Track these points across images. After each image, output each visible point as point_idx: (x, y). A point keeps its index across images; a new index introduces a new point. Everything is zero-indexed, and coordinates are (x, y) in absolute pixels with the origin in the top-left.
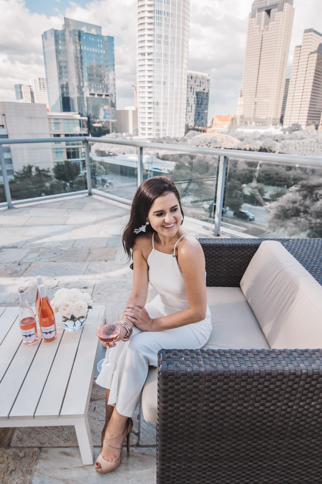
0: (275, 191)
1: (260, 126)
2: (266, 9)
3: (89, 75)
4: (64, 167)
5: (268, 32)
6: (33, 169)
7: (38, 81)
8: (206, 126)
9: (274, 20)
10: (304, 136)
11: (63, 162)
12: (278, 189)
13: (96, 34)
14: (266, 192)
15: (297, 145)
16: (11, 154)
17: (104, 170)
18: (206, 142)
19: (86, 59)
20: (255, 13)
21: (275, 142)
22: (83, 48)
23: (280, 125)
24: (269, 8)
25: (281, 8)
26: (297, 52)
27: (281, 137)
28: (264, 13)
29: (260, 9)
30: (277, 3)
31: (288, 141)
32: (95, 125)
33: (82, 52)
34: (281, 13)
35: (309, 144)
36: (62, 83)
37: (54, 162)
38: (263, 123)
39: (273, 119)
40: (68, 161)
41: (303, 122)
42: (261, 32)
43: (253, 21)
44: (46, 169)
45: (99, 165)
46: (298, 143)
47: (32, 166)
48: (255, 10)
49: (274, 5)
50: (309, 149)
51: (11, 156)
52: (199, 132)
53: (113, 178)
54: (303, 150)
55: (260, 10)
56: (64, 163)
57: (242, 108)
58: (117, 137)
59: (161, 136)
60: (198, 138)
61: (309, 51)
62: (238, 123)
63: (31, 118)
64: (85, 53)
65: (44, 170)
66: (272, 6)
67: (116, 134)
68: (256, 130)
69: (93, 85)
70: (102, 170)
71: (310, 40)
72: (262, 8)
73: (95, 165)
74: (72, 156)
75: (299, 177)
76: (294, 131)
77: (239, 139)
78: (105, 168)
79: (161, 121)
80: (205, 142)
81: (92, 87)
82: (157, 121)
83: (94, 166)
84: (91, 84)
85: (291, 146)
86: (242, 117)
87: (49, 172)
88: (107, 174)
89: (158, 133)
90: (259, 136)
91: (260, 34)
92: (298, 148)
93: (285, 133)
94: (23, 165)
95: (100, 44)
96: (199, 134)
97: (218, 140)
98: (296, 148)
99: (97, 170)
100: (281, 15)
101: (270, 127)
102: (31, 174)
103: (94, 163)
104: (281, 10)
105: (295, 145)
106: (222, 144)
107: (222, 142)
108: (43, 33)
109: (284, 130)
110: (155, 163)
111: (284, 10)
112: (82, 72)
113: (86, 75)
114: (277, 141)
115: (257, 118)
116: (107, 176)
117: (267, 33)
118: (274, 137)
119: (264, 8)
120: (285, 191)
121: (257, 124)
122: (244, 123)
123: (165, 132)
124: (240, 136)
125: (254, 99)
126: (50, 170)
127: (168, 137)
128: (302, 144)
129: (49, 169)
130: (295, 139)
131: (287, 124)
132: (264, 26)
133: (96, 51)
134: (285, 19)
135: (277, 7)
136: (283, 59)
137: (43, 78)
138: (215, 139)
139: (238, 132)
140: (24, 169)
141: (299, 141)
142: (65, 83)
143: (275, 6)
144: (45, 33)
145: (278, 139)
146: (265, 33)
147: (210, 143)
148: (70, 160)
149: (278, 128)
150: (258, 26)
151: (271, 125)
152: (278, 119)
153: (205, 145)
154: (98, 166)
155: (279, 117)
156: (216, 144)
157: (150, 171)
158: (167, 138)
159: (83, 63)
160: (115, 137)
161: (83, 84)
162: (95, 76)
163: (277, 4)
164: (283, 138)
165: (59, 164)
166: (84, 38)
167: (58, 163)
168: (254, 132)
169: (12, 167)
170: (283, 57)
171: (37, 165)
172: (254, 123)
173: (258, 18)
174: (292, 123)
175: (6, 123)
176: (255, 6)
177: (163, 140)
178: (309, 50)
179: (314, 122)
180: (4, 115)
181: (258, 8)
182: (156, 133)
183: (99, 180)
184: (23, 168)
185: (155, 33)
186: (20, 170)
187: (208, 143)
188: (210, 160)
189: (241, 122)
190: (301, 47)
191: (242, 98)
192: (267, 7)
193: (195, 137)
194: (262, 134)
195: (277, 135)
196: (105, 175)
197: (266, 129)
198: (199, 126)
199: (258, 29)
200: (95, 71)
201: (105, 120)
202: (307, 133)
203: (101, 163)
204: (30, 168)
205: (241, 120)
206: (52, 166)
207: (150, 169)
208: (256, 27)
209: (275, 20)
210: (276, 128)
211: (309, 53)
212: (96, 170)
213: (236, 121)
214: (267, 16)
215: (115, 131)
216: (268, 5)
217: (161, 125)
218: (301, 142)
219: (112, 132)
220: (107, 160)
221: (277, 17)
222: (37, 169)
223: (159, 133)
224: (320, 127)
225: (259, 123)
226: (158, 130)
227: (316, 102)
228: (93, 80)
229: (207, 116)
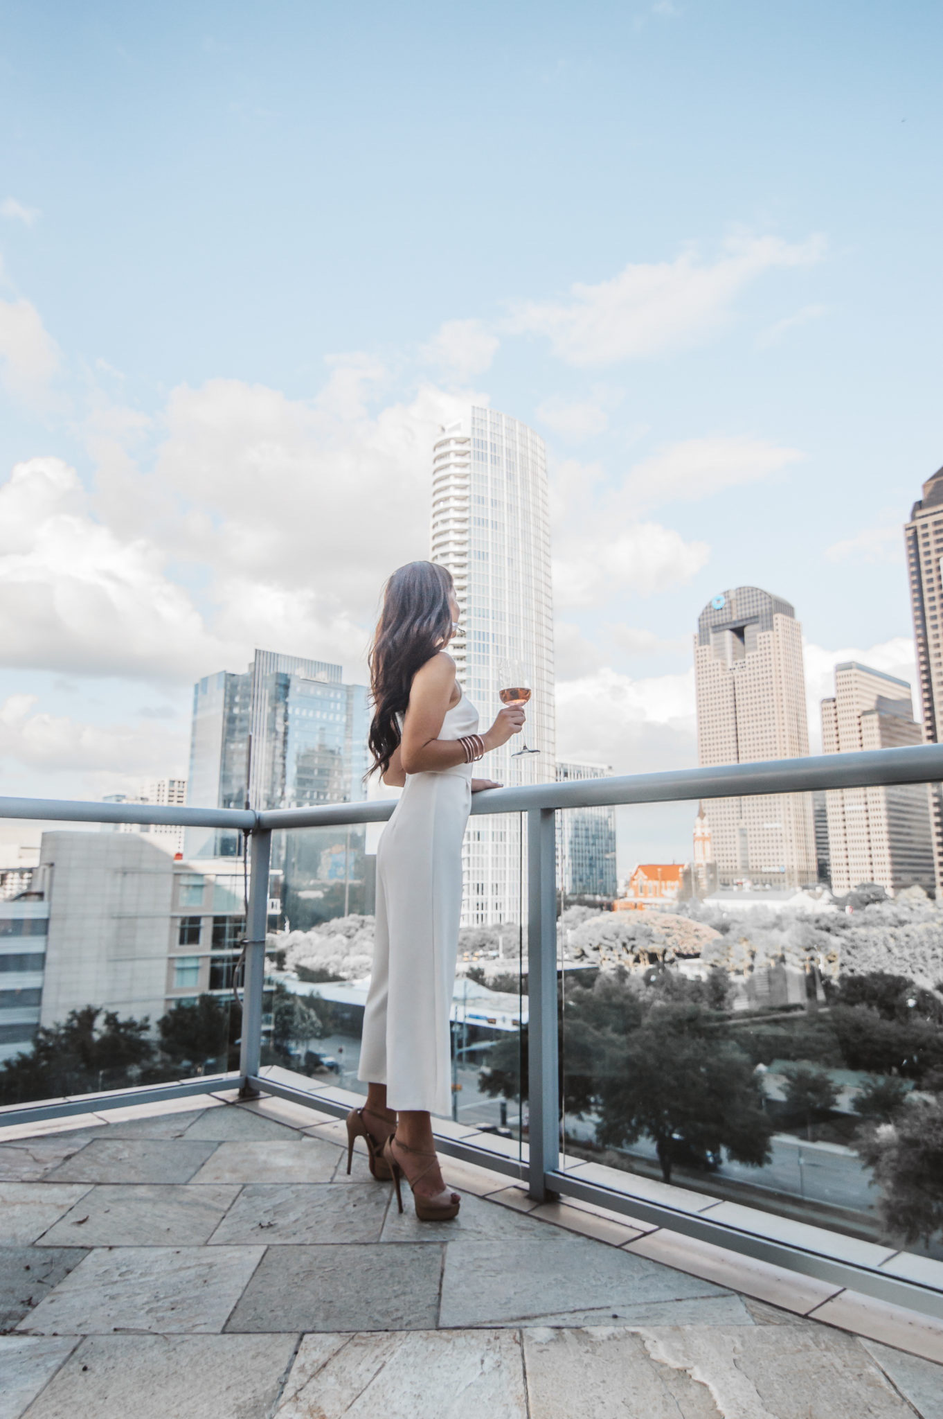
0: (869, 1086)
1: (766, 890)
2: (733, 626)
3: (300, 770)
4: (197, 1014)
5: (747, 672)
6: (99, 1023)
7: (167, 788)
8: (615, 895)
9: (755, 648)
10: (903, 917)
11: (195, 999)
12: (875, 1081)
13: (326, 681)
14: (839, 1091)
15: (891, 942)
16: (44, 975)
17: (319, 1024)
18: (621, 936)
19: (297, 735)
20: (708, 635)
21: (825, 935)
22: (294, 710)
23: (824, 889)
24: (741, 624)
25: (769, 624)
26: (826, 712)
27: (836, 919)
28: (728, 635)
29: (719, 626)
30: (756, 614)
31: (862, 931)
32: (303, 895)
33: (290, 719)
34: (770, 633)
35: (925, 938)
36: (228, 792)
37: (168, 1000)
38: (774, 884)
39: (801, 872)
40: (211, 997)
41: (884, 878)
42: (728, 671)
43: (705, 650)
44: (138, 1018)
45: (304, 1008)
46: (892, 936)
47: (98, 1012)
48: (708, 629)
49: (751, 618)
50: (929, 953)
51: (43, 983)
52: (598, 910)
53: (344, 1047)
54: (912, 955)
55: (717, 628)
56: (197, 1003)
57: (708, 846)
58: (362, 926)
59: (490, 922)
60: (597, 926)
61: (858, 710)
62: (704, 884)
63: (125, 874)
64: (297, 722)
65: (130, 1025)
66: (747, 619)
67: (362, 917)
68: (757, 903)
69: (308, 795)
70: (313, 1024)
71: (854, 685)
72: (723, 625)
73: (291, 1007)
74: (224, 981)
75: (929, 1040)
76: (867, 904)
77: (715, 927)
78: (321, 1016)
79: (488, 882)
80: (617, 935)
81: (306, 799)
82: (476, 882)
83: (289, 1011)
84: (304, 792)
85: (876, 944)
86: (712, 868)
87: (147, 1028)
88: (324, 1035)
89: (480, 912)
90: (771, 919)
91: (728, 676)
92: (895, 950)
93: (843, 910)
94: (71, 1010)
95: (336, 702)
96: (598, 915)
97: (655, 931)
98: (890, 951)
99: (295, 1023)
100: (771, 636)
101: (795, 893)
102: (90, 1037)
103: (288, 1003)
104: (770, 627)
105: (885, 942)
106: (669, 941)
107: (668, 935)
108: (197, 681)
109: (839, 902)
110: (474, 999)
111: (775, 627)
112: (284, 765)
113: (292, 770)
114: (828, 930)
115: (755, 869)
116: (327, 1041)
117: (743, 673)
118: (817, 921)
119: (727, 623)
120: (901, 1085)
121: (758, 887)
122: (719, 886)
123: (499, 911)
124: (716, 919)
125: (736, 821)
126: (153, 1023)
127: (509, 924)
128: (906, 939)
129: (147, 1019)
130: (878, 924)
131: (842, 886)
132: (734, 659)
133: (324, 717)
134: (781, 644)
135: (757, 622)
136: (795, 729)
137: (182, 779)
138: (645, 927)
139: (710, 909)
140: (71, 1021)
141: (893, 929)
142: (236, 791)
143: (754, 619)
144: (205, 680)
145: (831, 925)
146: (740, 674)
147: (633, 939)
148: (216, 993)
149: (820, 895)
150: (719, 661)
151: (799, 889)
152: (813, 872)
153: (620, 946)
154: (300, 1009)
155: (814, 866)
156: (653, 942)
157: (461, 1024)
158: (507, 928)
159: (290, 744)
160: (358, 925)
161: (283, 793)
162: (316, 772)
163: (757, 617)
164: (842, 923)
165: (184, 1003)
166: (298, 689)
167: (179, 1001)
168: (755, 909)
169: (39, 1015)
170: (795, 723)
171: (112, 1010)
172: (747, 885)
173: (715, 645)
174: (857, 883)
175: (51, 885)
176: (705, 621)
177: (496, 932)
178: (855, 707)
179: (917, 879)
180: (52, 865)
181: (713, 624)
182: (476, 912)
183: (299, 1056)
184: (69, 1017)
185: (472, 677)
186: (57, 1025)
187: (626, 941)
188: (639, 990)
189: (712, 882)
190: (834, 700)
191: (706, 820)
192: (735, 622)
193: (587, 922)
194: (778, 912)
195: (824, 915)
196: (320, 1038)
197: (788, 898)
198: (595, 894)
199: (720, 666)
200: (316, 761)
201: (332, 882)
202: (907, 909)
203: (312, 1001)
204: (88, 1016)
205: (711, 876)
206: (157, 1012)
207: (461, 1019)
208: (715, 661)
209: (759, 647)
210: (817, 897)
211: (859, 713)
212: (292, 1022)
213: (696, 879)
214: (738, 641)
215: (358, 911)
216: (735, 618)
217: (488, 890)
218: (899, 932)
219: (351, 912)
220: (328, 992)
221: (762, 640)
222: (111, 1019)
223: (484, 912)
224: (939, 891)
225: (764, 885)
226: (480, 907)
227: (909, 827)
228: (310, 781)
229: (614, 867)
